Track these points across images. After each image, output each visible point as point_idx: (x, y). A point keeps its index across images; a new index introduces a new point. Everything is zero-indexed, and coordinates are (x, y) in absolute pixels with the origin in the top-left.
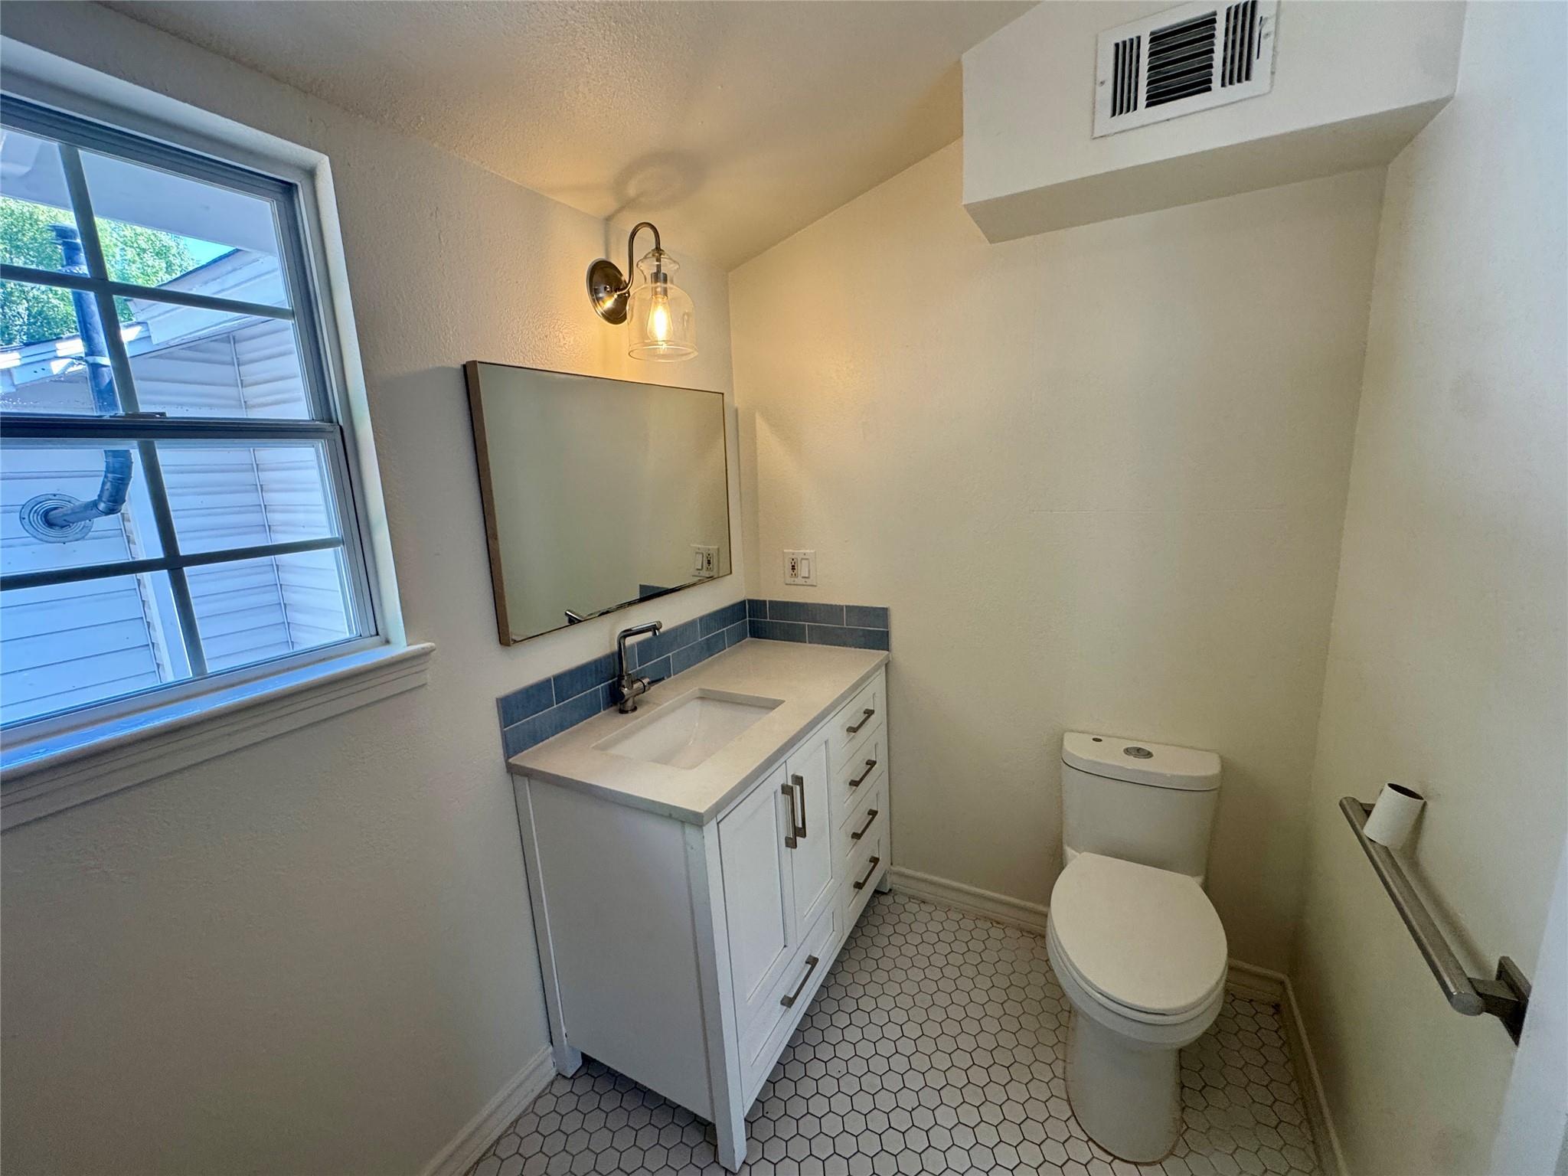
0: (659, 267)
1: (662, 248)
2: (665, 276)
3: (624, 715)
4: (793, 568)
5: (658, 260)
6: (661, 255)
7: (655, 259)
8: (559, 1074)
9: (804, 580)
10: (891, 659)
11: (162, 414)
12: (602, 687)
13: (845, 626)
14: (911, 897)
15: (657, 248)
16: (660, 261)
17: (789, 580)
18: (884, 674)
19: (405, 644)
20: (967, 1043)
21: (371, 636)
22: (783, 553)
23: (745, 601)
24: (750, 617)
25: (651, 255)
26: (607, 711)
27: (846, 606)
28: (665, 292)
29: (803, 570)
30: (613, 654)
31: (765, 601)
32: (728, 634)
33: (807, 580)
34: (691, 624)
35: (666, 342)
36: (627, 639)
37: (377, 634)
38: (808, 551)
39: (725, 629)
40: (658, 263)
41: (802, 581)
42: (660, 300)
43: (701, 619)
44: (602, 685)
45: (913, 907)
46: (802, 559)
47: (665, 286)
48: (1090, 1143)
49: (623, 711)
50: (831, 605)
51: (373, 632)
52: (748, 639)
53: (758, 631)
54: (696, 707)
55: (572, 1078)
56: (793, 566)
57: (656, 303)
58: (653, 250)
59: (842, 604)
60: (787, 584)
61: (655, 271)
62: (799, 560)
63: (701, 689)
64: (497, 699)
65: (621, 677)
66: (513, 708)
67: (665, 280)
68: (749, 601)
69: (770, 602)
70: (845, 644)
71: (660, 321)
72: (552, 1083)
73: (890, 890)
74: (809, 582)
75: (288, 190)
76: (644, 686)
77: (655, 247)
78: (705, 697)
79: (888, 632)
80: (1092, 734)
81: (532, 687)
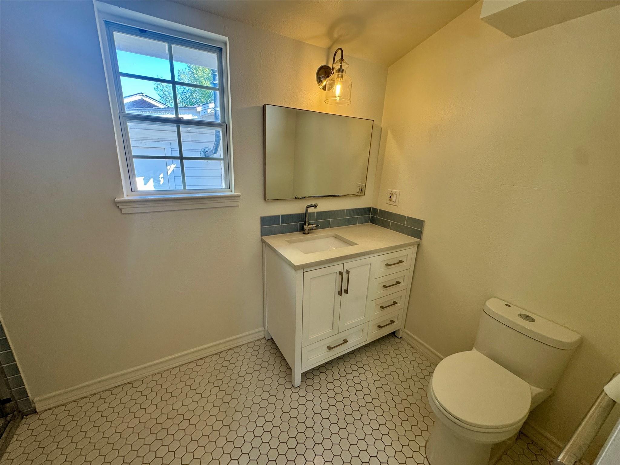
0: (341, 66)
1: (343, 58)
2: (343, 70)
3: (304, 235)
4: (390, 197)
5: (341, 63)
6: (342, 61)
7: (340, 63)
8: (265, 338)
9: (394, 203)
10: (421, 243)
11: (183, 118)
12: (299, 224)
13: (405, 225)
14: (408, 344)
15: (341, 58)
16: (342, 64)
17: (388, 202)
18: (417, 248)
19: (234, 192)
20: (397, 399)
21: (228, 189)
22: (388, 190)
23: (370, 208)
24: (371, 215)
25: (338, 61)
26: (300, 232)
27: (407, 217)
28: (342, 77)
29: (394, 199)
30: (303, 214)
31: (378, 209)
32: (359, 219)
33: (395, 203)
34: (342, 211)
35: (340, 97)
36: (309, 208)
37: (230, 189)
38: (397, 191)
39: (358, 216)
40: (341, 65)
41: (393, 203)
42: (339, 80)
43: (347, 210)
44: (299, 223)
45: (408, 348)
46: (394, 194)
47: (342, 74)
48: (426, 459)
49: (304, 233)
50: (401, 215)
51: (229, 188)
52: (370, 223)
53: (373, 221)
54: (333, 240)
55: (267, 340)
56: (390, 196)
57: (338, 81)
58: (340, 59)
59: (405, 215)
60: (387, 204)
61: (339, 68)
62: (393, 194)
63: (335, 234)
64: (261, 217)
65: (305, 222)
66: (265, 221)
67: (342, 72)
68: (373, 208)
69: (380, 210)
70: (403, 233)
71: (338, 89)
72: (262, 339)
73: (401, 338)
74: (395, 204)
75: (221, 49)
76: (313, 227)
77: (340, 58)
78: (336, 237)
79: (422, 231)
80: (506, 302)
81: (272, 216)
